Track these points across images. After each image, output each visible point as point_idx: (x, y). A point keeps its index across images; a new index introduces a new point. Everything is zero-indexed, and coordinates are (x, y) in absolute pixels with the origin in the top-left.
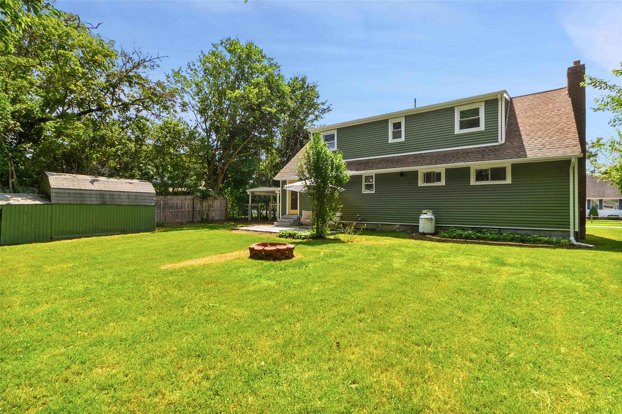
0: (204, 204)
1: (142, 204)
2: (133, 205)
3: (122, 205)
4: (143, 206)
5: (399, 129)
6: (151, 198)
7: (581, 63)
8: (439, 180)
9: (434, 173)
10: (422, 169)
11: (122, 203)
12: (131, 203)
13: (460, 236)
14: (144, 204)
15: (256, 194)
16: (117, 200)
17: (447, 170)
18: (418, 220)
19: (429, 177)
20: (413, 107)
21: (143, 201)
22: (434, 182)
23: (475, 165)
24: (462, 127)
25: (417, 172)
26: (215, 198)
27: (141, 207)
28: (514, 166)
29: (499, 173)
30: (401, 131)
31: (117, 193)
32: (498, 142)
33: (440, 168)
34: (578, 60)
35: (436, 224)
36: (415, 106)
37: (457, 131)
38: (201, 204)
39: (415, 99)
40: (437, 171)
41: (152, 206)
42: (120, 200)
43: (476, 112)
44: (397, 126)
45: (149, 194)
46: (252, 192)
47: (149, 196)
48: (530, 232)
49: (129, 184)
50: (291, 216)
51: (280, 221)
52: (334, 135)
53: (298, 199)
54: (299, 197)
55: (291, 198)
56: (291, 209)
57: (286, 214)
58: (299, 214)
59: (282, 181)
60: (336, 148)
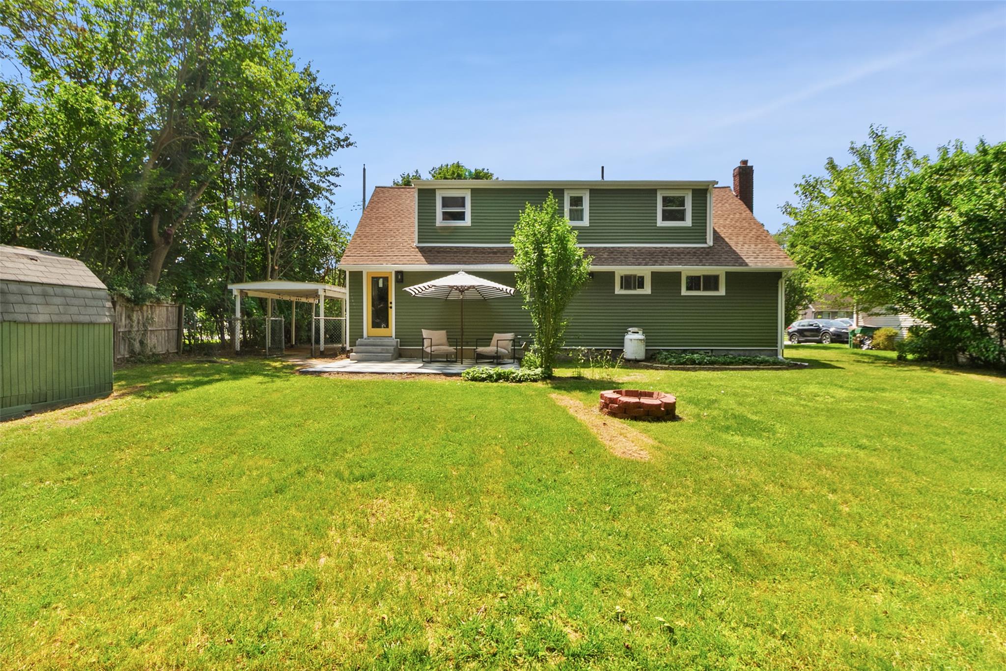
0: (135, 318)
1: (82, 318)
2: (59, 323)
3: (33, 323)
4: (83, 324)
5: (579, 208)
6: (100, 303)
7: (749, 164)
8: (641, 285)
9: (635, 276)
10: (620, 270)
11: (33, 318)
12: (55, 318)
13: (693, 362)
14: (86, 319)
15: (250, 294)
16: (18, 308)
17: (654, 274)
18: (622, 343)
19: (629, 282)
20: (600, 179)
21: (82, 309)
22: (635, 288)
23: (688, 270)
24: (665, 218)
25: (614, 273)
26: (158, 301)
27: (80, 327)
28: (728, 274)
29: (711, 282)
30: (582, 210)
31: (13, 287)
32: (706, 243)
33: (645, 271)
34: (746, 159)
35: (646, 346)
36: (603, 177)
37: (660, 223)
38: (129, 317)
39: (603, 167)
40: (639, 274)
41: (105, 324)
42: (24, 308)
43: (681, 202)
44: (576, 201)
45: (94, 292)
46: (241, 291)
47: (94, 298)
48: (742, 353)
49: (29, 261)
50: (378, 341)
51: (358, 350)
52: (463, 199)
53: (391, 307)
54: (393, 305)
55: (373, 305)
56: (373, 327)
57: (362, 337)
58: (394, 336)
59: (350, 272)
60: (468, 222)
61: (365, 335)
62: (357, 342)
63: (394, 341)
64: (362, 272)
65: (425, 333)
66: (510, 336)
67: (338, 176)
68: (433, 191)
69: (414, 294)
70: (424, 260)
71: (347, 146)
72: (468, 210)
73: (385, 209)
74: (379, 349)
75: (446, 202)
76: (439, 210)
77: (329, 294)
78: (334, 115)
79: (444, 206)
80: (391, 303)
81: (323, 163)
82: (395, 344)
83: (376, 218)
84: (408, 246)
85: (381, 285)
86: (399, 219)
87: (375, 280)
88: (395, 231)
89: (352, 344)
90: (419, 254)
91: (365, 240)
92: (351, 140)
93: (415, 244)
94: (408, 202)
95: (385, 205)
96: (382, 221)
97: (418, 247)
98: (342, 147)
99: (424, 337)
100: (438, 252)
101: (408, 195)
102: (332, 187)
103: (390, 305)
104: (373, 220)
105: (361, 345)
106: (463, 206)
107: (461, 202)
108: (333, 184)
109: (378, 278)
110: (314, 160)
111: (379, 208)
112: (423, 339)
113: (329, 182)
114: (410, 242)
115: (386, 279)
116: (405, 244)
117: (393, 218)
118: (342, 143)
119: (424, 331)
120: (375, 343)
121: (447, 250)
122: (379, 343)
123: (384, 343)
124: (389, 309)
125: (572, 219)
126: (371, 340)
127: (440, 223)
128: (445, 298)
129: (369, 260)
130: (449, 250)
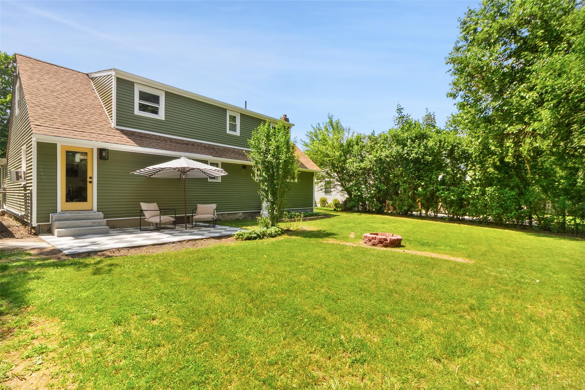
5: (234, 123)
30: (236, 125)
34: (286, 114)
36: (246, 108)
39: (246, 102)
44: (232, 118)
51: (63, 225)
52: (158, 97)
53: (91, 182)
54: (94, 180)
57: (55, 211)
58: (95, 208)
59: (38, 143)
61: (59, 209)
62: (52, 217)
63: (97, 214)
64: (56, 145)
65: (144, 206)
66: (214, 206)
68: (132, 84)
70: (132, 142)
72: (162, 107)
74: (89, 222)
75: (143, 96)
76: (137, 101)
79: (141, 98)
80: (91, 177)
82: (102, 217)
85: (77, 160)
87: (70, 154)
89: (41, 219)
90: (124, 136)
93: (113, 124)
97: (118, 130)
103: (89, 180)
105: (59, 220)
106: (157, 103)
107: (155, 99)
109: (74, 153)
112: (142, 210)
114: (105, 123)
115: (84, 155)
116: (102, 124)
119: (142, 204)
120: (78, 217)
121: (147, 136)
122: (84, 217)
123: (90, 217)
124: (88, 183)
125: (230, 130)
126: (67, 215)
127: (137, 112)
128: (148, 176)
129: (64, 133)
130: (148, 136)
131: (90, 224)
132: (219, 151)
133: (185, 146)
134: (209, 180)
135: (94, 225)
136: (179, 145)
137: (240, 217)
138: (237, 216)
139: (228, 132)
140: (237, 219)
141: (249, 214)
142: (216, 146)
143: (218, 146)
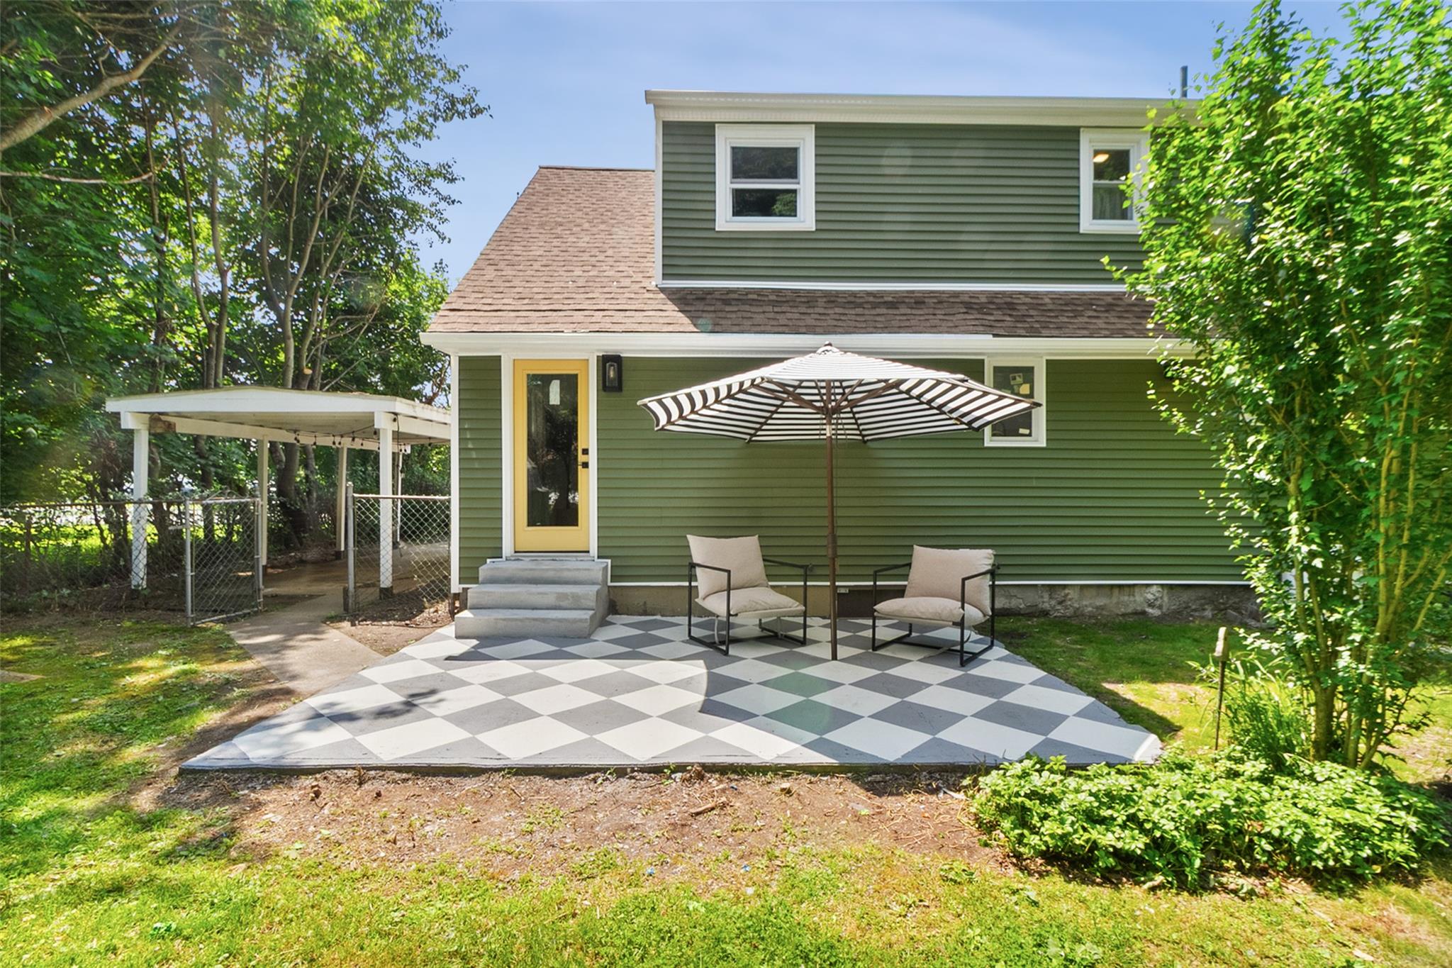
15: (183, 427)
39: (1185, 70)
46: (155, 418)
50: (547, 567)
51: (486, 600)
52: (793, 153)
53: (586, 465)
54: (593, 458)
55: (532, 454)
56: (532, 522)
57: (497, 553)
58: (594, 551)
59: (462, 359)
60: (805, 219)
61: (507, 548)
62: (483, 572)
63: (597, 568)
64: (498, 359)
65: (699, 547)
66: (982, 559)
67: (453, 180)
68: (706, 131)
69: (663, 419)
70: (687, 321)
71: (473, 115)
72: (806, 185)
73: (564, 207)
75: (745, 162)
76: (725, 186)
77: (407, 427)
78: (440, 35)
79: (737, 173)
80: (585, 452)
81: (421, 153)
82: (599, 576)
83: (542, 225)
84: (635, 287)
85: (555, 397)
86: (603, 227)
87: (538, 384)
88: (595, 252)
89: (469, 575)
90: (671, 307)
91: (509, 272)
92: (480, 101)
93: (657, 280)
94: (624, 194)
95: (564, 200)
96: (559, 230)
97: (663, 290)
98: (462, 115)
99: (696, 560)
100: (727, 302)
101: (622, 182)
102: (442, 205)
103: (581, 458)
104: (533, 230)
105: (493, 581)
106: (792, 173)
107: (784, 163)
108: (444, 199)
109: (547, 379)
110: (402, 147)
111: (548, 204)
112: (693, 566)
113: (438, 193)
114: (638, 277)
115: (570, 383)
116: (626, 282)
117: (586, 226)
118: (460, 108)
119: (693, 540)
120: (536, 574)
121: (750, 296)
122: (550, 574)
123: (566, 575)
124: (580, 467)
125: (1098, 214)
126: (526, 564)
127: (725, 220)
128: (748, 437)
129: (503, 320)
130: (755, 297)
131: (551, 600)
132: (1032, 312)
133: (884, 311)
134: (989, 441)
135: (564, 604)
136: (859, 311)
137: (1151, 605)
138: (1137, 601)
139: (1088, 224)
140: (1136, 613)
141: (1200, 593)
142: (1026, 294)
143: (1036, 296)
